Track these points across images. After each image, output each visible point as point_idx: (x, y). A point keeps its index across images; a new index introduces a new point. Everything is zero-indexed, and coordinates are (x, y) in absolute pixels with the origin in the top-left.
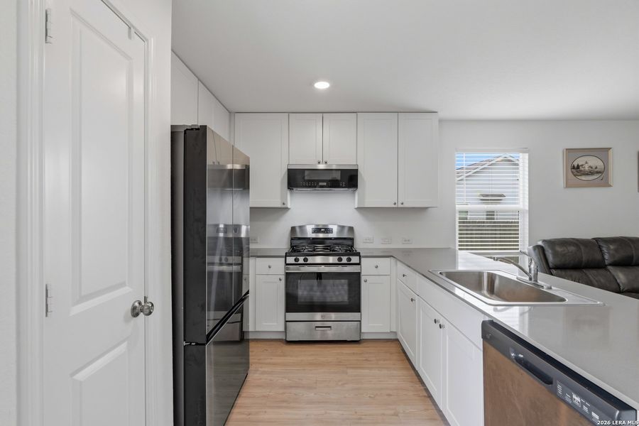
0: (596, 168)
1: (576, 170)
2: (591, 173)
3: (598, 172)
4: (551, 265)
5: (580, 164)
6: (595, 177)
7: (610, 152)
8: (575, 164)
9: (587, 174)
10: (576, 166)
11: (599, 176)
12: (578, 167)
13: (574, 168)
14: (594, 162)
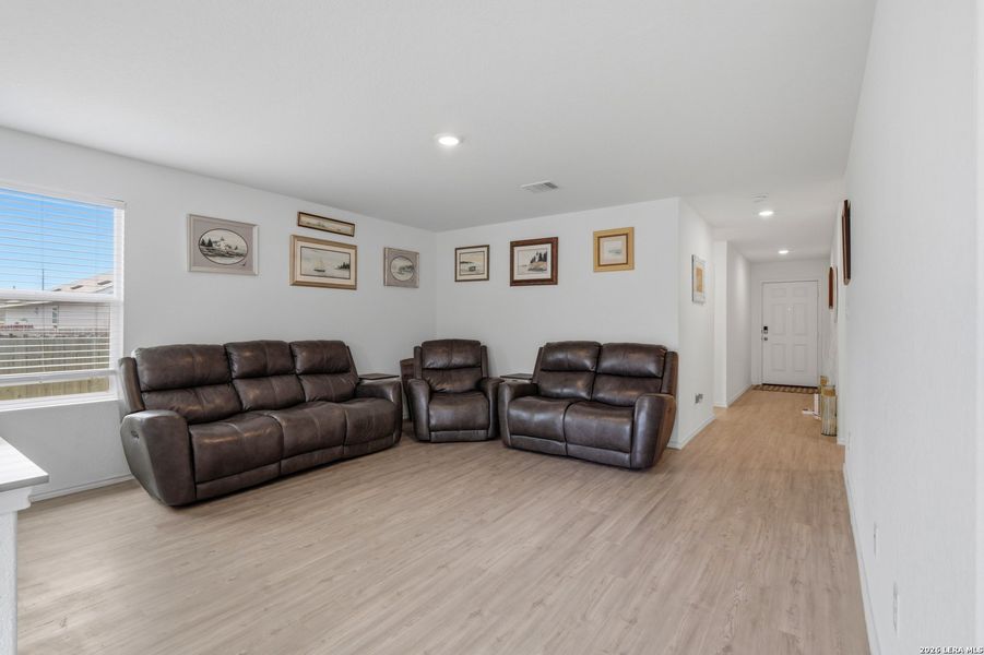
0: (236, 248)
1: (208, 248)
2: (229, 255)
3: (238, 255)
4: (143, 387)
5: (212, 240)
6: (235, 260)
7: (255, 230)
8: (206, 238)
9: (223, 256)
10: (207, 241)
11: (240, 259)
12: (210, 244)
13: (203, 244)
14: (232, 240)
